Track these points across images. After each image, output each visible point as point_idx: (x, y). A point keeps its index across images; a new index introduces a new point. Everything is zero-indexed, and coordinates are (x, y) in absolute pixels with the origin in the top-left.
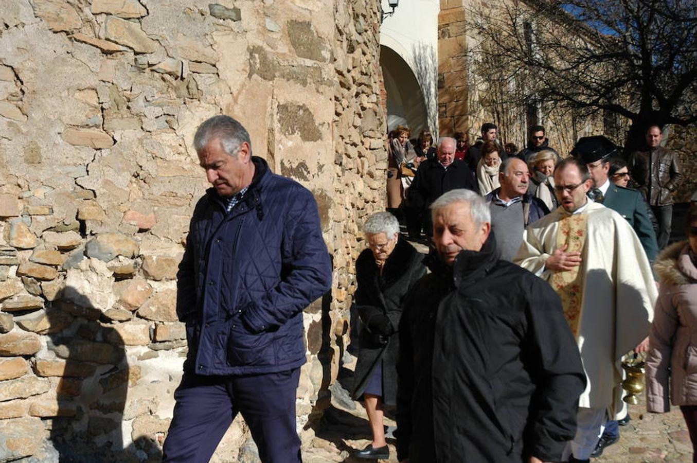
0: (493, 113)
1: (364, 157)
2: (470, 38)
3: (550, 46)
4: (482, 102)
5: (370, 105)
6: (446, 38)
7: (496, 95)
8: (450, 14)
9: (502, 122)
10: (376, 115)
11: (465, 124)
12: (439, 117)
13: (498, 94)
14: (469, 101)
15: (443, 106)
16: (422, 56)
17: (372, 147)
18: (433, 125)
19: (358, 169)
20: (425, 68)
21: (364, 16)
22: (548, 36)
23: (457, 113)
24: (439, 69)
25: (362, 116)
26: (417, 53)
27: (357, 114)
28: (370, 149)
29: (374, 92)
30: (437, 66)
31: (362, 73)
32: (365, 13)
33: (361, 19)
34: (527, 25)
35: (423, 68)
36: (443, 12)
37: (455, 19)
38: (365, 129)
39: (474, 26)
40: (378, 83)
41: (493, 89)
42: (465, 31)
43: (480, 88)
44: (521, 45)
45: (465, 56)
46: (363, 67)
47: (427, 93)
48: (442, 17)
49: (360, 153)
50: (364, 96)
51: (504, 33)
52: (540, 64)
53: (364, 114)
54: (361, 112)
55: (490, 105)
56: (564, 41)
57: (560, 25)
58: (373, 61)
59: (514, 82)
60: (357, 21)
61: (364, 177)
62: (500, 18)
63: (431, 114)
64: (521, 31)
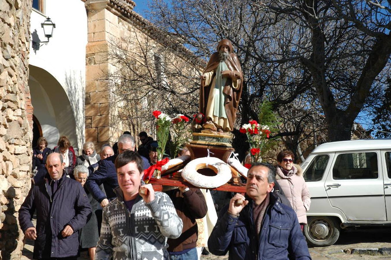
0: (130, 125)
1: (9, 160)
2: (111, 65)
3: (174, 75)
4: (120, 116)
5: (16, 118)
6: (93, 64)
7: (132, 111)
8: (95, 45)
9: (136, 133)
10: (21, 126)
11: (106, 134)
12: (86, 128)
13: (134, 111)
14: (110, 115)
15: (89, 119)
16: (72, 78)
17: (16, 153)
18: (80, 133)
19: (3, 171)
20: (75, 87)
21: (12, 46)
22: (173, 67)
23: (101, 124)
24: (86, 89)
25: (8, 127)
26: (68, 77)
27: (3, 125)
28: (15, 154)
29: (19, 107)
30: (85, 86)
31: (8, 92)
32: (12, 42)
33: (8, 47)
34: (157, 59)
35: (73, 88)
36: (90, 44)
37: (99, 49)
38: (11, 138)
39: (114, 56)
40: (25, 100)
41: (130, 106)
42: (107, 60)
43: (119, 105)
44: (150, 73)
45: (107, 79)
46: (9, 86)
47: (76, 108)
48: (89, 48)
49: (5, 157)
50: (10, 111)
51: (138, 63)
52: (165, 89)
53: (10, 125)
54: (7, 123)
55: (127, 119)
56: (184, 71)
57: (182, 58)
58: (21, 82)
59: (147, 101)
60: (5, 49)
61: (8, 177)
62: (135, 51)
63: (79, 125)
64: (152, 62)
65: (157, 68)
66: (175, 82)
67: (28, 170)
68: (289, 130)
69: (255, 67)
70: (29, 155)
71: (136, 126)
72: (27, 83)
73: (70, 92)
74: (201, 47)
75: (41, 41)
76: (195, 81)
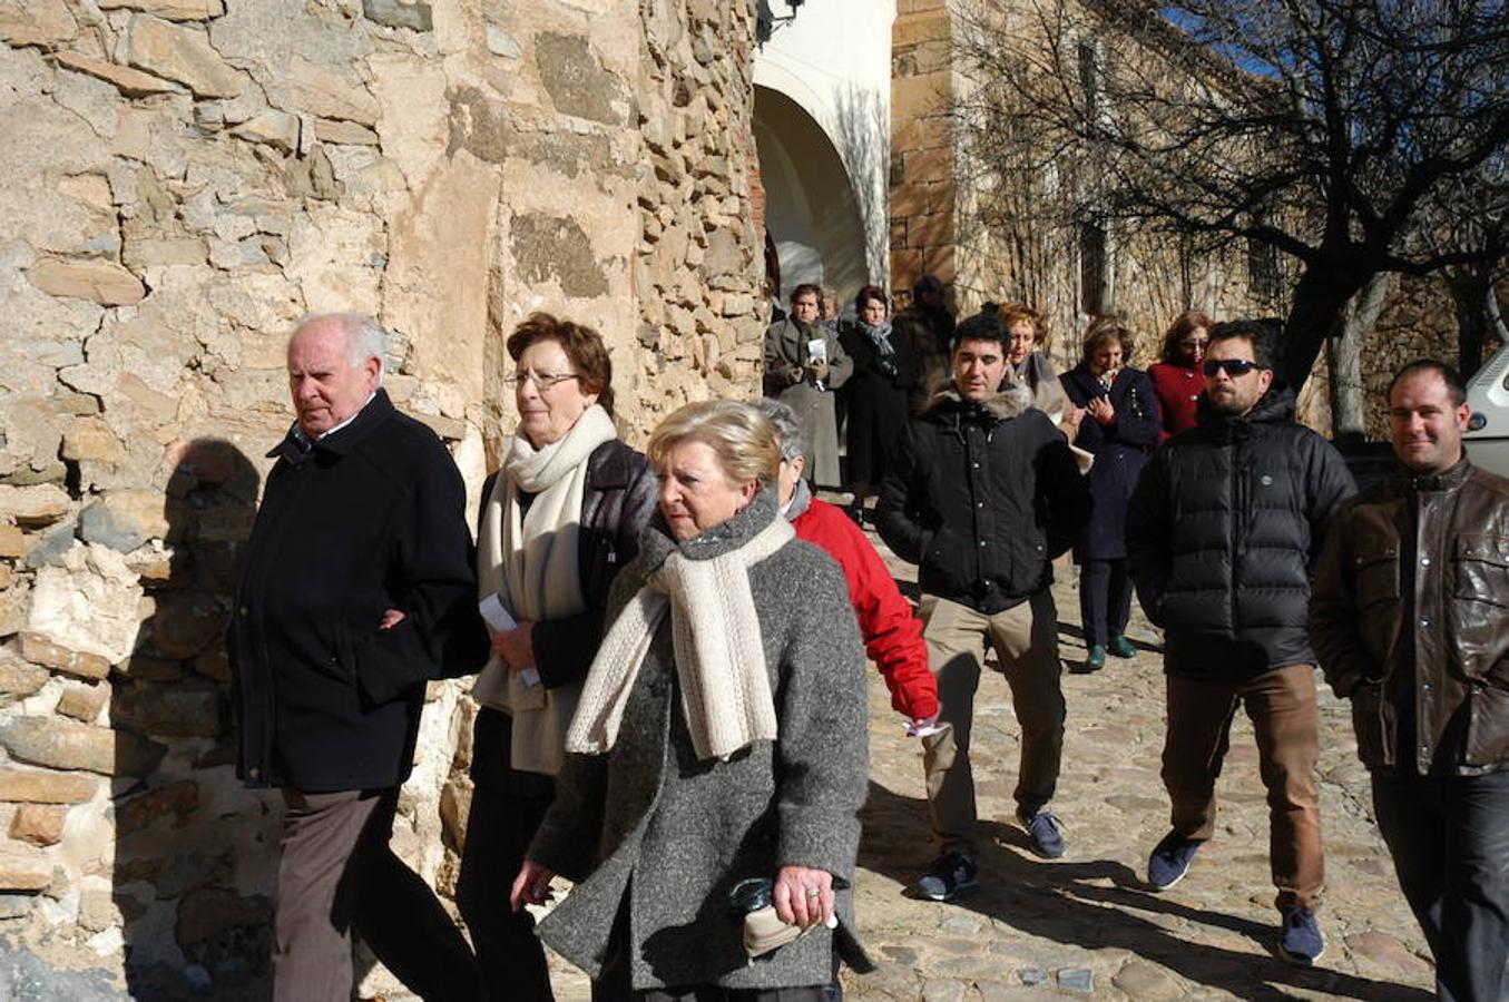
0: (1008, 240)
1: (709, 332)
2: (961, 76)
3: (1133, 98)
4: (983, 215)
5: (726, 221)
6: (910, 75)
7: (1016, 202)
8: (917, 23)
9: (1027, 262)
10: (738, 242)
11: (946, 265)
12: (891, 249)
13: (1021, 200)
14: (956, 213)
15: (900, 223)
16: (856, 113)
17: (728, 312)
18: (877, 263)
19: (696, 360)
20: (863, 139)
21: (714, 27)
22: (1130, 77)
23: (930, 239)
24: (892, 143)
25: (707, 244)
26: (846, 108)
27: (695, 238)
28: (725, 316)
29: (734, 192)
30: (888, 135)
31: (708, 150)
32: (715, 18)
33: (707, 32)
34: (1085, 53)
35: (858, 140)
36: (904, 19)
37: (928, 34)
38: (713, 273)
39: (969, 51)
40: (745, 172)
41: (1010, 188)
42: (950, 61)
43: (980, 186)
44: (1068, 95)
45: (950, 115)
46: (709, 136)
47: (866, 194)
48: (901, 30)
49: (702, 324)
50: (710, 200)
51: (1034, 67)
52: (1109, 137)
53: (711, 240)
54: (704, 235)
55: (1003, 224)
56: (1164, 86)
57: (1157, 51)
58: (735, 124)
59: (1056, 173)
60: (698, 36)
61: (709, 375)
62: (1025, 34)
63: (874, 240)
64: (1071, 63)
65: (1087, 81)
66: (1137, 117)
67: (757, 356)
68: (1463, 247)
69: (1371, 67)
70: (758, 319)
71: (1027, 243)
72: (748, 127)
73: (849, 152)
74: (1215, 15)
75: (776, 16)
76: (1196, 112)
